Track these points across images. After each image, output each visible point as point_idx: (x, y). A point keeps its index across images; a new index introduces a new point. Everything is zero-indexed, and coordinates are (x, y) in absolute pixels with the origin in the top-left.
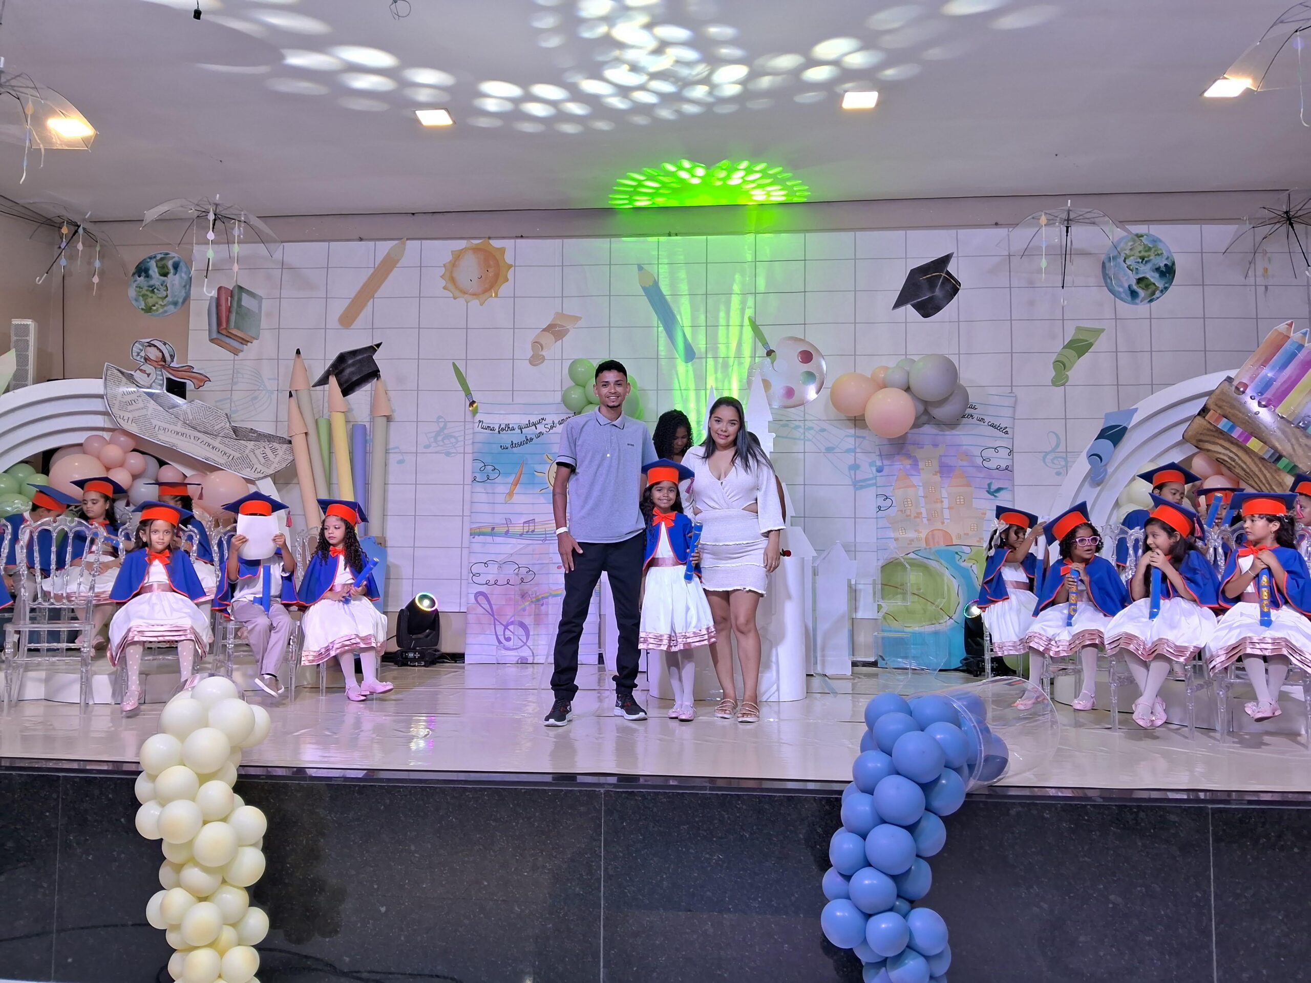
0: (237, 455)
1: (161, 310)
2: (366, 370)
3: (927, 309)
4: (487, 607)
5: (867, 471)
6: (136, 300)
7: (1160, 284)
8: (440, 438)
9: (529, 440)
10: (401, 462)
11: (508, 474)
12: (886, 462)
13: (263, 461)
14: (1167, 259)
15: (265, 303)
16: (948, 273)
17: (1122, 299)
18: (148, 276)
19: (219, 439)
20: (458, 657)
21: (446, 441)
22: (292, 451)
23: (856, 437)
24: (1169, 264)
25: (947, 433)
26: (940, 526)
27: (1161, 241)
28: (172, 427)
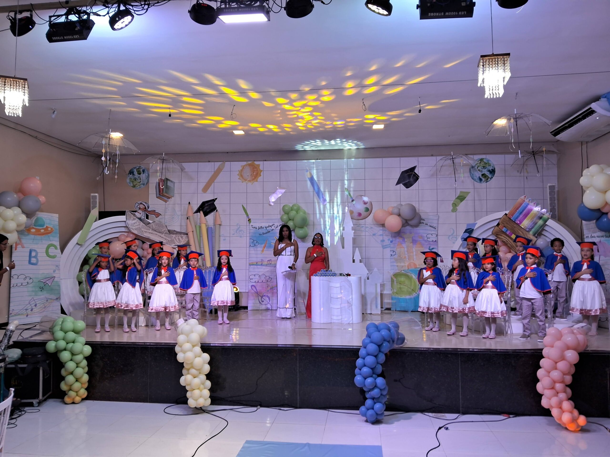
0: (170, 239)
1: (139, 187)
2: (212, 208)
3: (408, 186)
4: (255, 290)
5: (387, 242)
6: (130, 183)
7: (490, 176)
8: (238, 231)
9: (269, 232)
10: (224, 240)
11: (262, 244)
12: (394, 239)
13: (178, 241)
14: (493, 167)
15: (176, 185)
16: (415, 173)
17: (476, 181)
18: (133, 174)
19: (164, 234)
20: (246, 308)
21: (240, 232)
22: (188, 237)
23: (383, 230)
24: (493, 169)
25: (415, 229)
26: (412, 261)
27: (490, 161)
28: (148, 231)
